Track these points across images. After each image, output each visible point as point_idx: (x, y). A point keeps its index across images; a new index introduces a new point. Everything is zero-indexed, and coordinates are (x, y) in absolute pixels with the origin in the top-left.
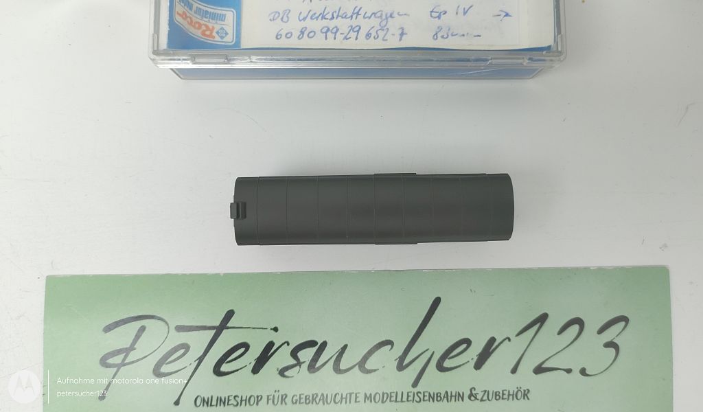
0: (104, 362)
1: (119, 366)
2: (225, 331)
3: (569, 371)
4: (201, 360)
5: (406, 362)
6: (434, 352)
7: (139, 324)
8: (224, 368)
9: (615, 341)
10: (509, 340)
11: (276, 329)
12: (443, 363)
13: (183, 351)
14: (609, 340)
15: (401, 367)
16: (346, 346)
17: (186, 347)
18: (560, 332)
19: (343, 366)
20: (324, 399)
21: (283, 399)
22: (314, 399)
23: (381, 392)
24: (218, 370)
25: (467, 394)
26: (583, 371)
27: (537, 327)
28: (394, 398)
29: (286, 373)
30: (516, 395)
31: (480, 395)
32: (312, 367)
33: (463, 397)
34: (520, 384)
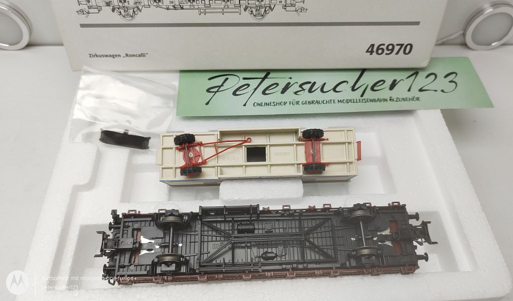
0: (208, 91)
1: (216, 92)
2: (266, 79)
3: (436, 91)
4: (256, 89)
5: (355, 88)
6: (368, 85)
7: (225, 77)
8: (267, 92)
9: (454, 80)
10: (403, 80)
12: (374, 88)
13: (247, 86)
14: (450, 80)
15: (353, 89)
16: (325, 84)
17: (249, 85)
18: (427, 77)
19: (325, 90)
20: (318, 102)
21: (298, 103)
22: (313, 102)
23: (346, 99)
24: (264, 93)
25: (389, 99)
26: (442, 91)
27: (415, 76)
28: (352, 101)
29: (298, 93)
30: (413, 99)
31: (395, 100)
32: (310, 91)
33: (387, 100)
34: (413, 95)
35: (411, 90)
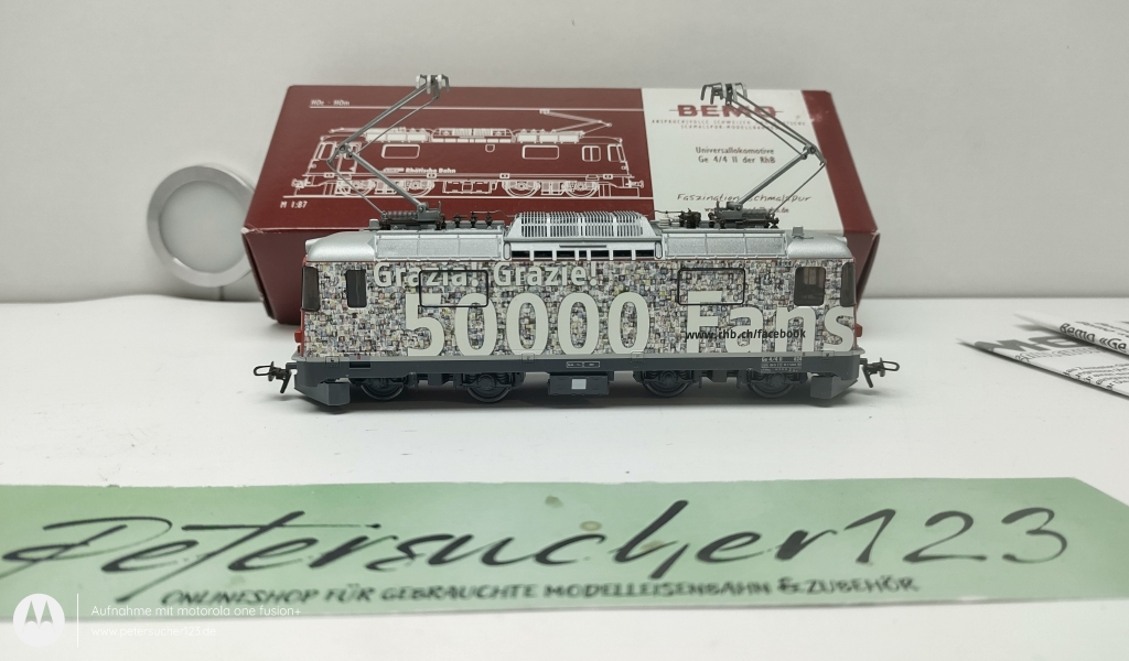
0: (13, 556)
1: (38, 560)
2: (277, 531)
3: (982, 558)
4: (210, 556)
5: (632, 554)
6: (687, 545)
7: (112, 525)
8: (253, 562)
9: (1049, 527)
10: (834, 532)
11: (376, 526)
12: (711, 552)
13: (179, 548)
14: (1035, 527)
15: (622, 556)
16: (508, 541)
17: (190, 544)
18: (932, 521)
19: (500, 557)
20: (455, 593)
21: (364, 595)
22: (432, 592)
23: (583, 583)
24: (238, 566)
25: (775, 585)
26: (1010, 557)
27: (881, 520)
28: (612, 590)
29: (380, 566)
30: (885, 583)
31: (808, 586)
32: (437, 560)
33: (766, 589)
34: (887, 574)
35: (873, 556)
